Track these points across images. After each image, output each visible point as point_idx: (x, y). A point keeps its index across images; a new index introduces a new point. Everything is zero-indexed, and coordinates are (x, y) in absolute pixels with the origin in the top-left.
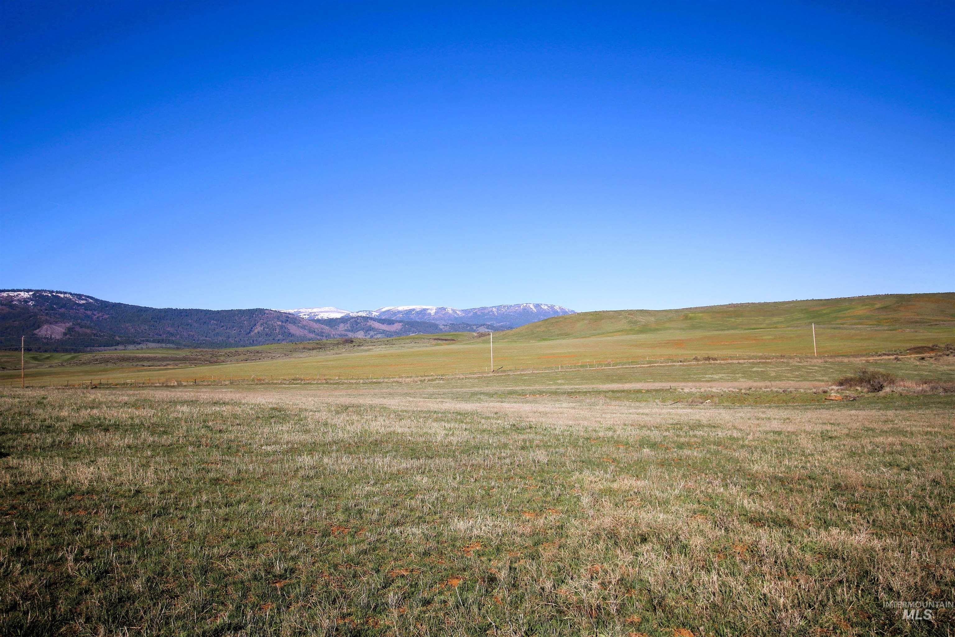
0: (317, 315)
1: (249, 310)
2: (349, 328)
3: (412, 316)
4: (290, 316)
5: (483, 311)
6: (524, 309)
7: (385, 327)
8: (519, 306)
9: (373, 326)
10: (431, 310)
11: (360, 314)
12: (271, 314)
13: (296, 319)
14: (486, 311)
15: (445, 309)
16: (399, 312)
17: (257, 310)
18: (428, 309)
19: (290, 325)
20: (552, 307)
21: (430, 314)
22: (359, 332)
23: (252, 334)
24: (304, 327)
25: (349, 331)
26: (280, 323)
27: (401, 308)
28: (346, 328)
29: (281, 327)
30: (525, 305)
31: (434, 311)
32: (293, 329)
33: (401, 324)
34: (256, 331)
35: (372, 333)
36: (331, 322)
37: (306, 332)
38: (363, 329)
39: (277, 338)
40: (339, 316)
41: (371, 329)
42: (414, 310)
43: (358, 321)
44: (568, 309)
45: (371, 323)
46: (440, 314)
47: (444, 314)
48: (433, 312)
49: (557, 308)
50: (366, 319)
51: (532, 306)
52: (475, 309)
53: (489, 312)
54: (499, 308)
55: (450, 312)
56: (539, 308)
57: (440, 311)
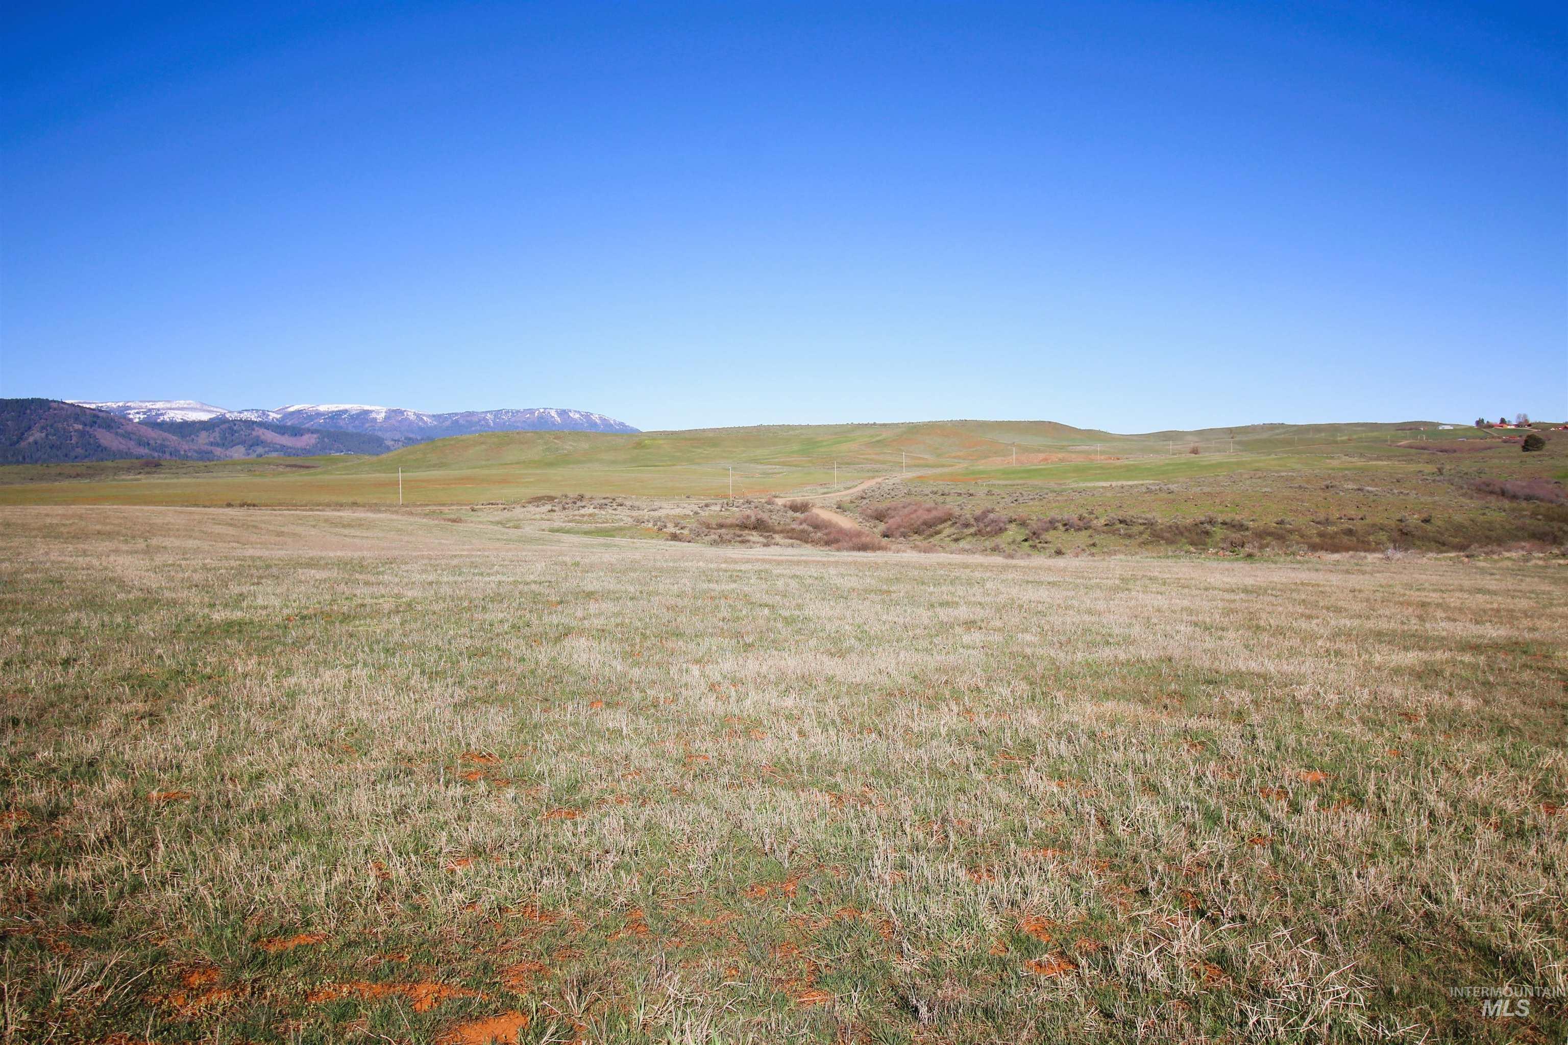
0: (162, 414)
1: (17, 401)
2: (218, 439)
3: (342, 423)
4: (101, 414)
5: (469, 419)
6: (541, 417)
7: (286, 440)
8: (532, 411)
9: (263, 437)
10: (378, 412)
11: (245, 416)
12: (62, 409)
13: (112, 420)
14: (475, 419)
15: (402, 412)
16: (319, 414)
17: (33, 400)
18: (371, 412)
19: (99, 430)
20: (588, 416)
21: (375, 419)
22: (235, 448)
23: (23, 444)
24: (128, 436)
25: (217, 445)
26: (80, 427)
27: (323, 408)
28: (212, 440)
29: (82, 434)
30: (542, 410)
31: (383, 415)
32: (106, 438)
33: (315, 436)
34: (31, 439)
35: (260, 450)
36: (186, 429)
37: (132, 444)
38: (243, 443)
39: (73, 454)
40: (204, 417)
41: (258, 442)
42: (345, 411)
43: (235, 428)
44: (614, 421)
45: (259, 432)
46: (393, 421)
47: (400, 422)
48: (381, 417)
49: (595, 418)
50: (249, 424)
51: (553, 413)
52: (456, 414)
53: (480, 421)
54: (497, 413)
55: (412, 417)
56: (566, 416)
57: (393, 414)
